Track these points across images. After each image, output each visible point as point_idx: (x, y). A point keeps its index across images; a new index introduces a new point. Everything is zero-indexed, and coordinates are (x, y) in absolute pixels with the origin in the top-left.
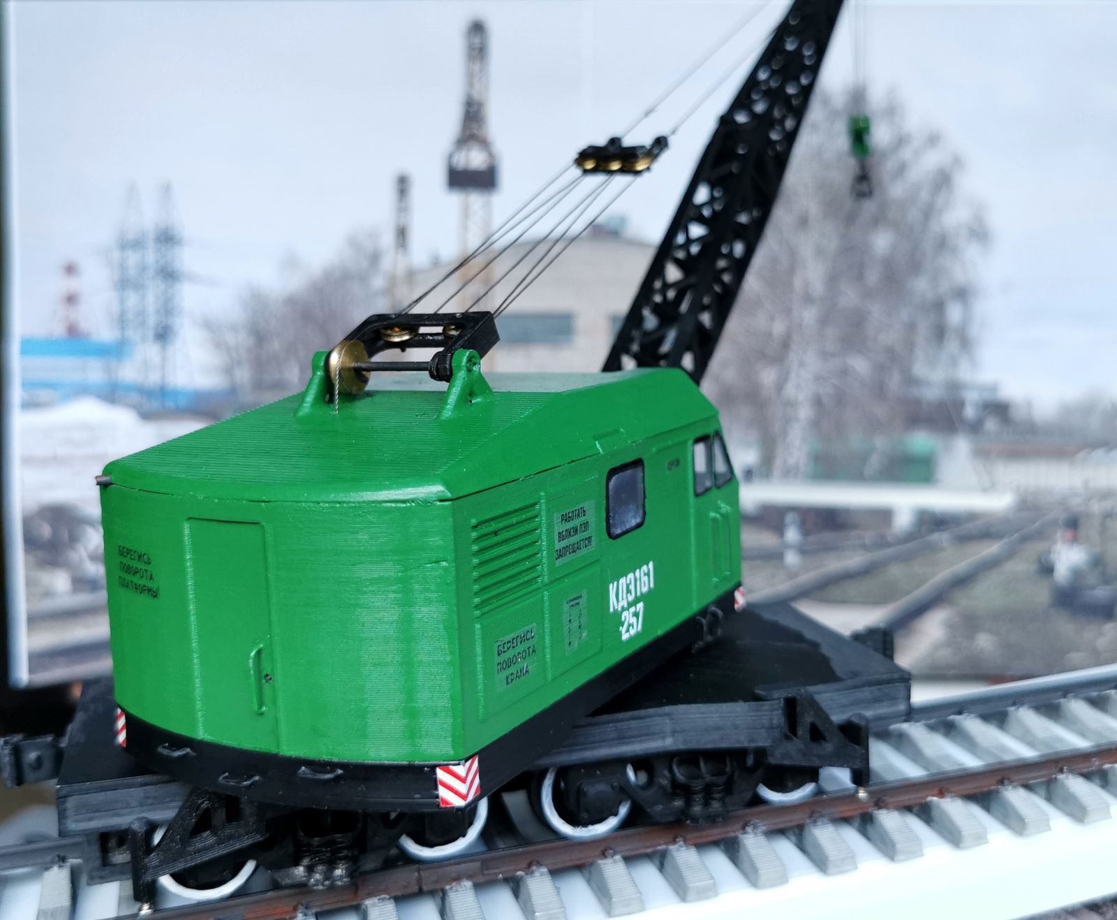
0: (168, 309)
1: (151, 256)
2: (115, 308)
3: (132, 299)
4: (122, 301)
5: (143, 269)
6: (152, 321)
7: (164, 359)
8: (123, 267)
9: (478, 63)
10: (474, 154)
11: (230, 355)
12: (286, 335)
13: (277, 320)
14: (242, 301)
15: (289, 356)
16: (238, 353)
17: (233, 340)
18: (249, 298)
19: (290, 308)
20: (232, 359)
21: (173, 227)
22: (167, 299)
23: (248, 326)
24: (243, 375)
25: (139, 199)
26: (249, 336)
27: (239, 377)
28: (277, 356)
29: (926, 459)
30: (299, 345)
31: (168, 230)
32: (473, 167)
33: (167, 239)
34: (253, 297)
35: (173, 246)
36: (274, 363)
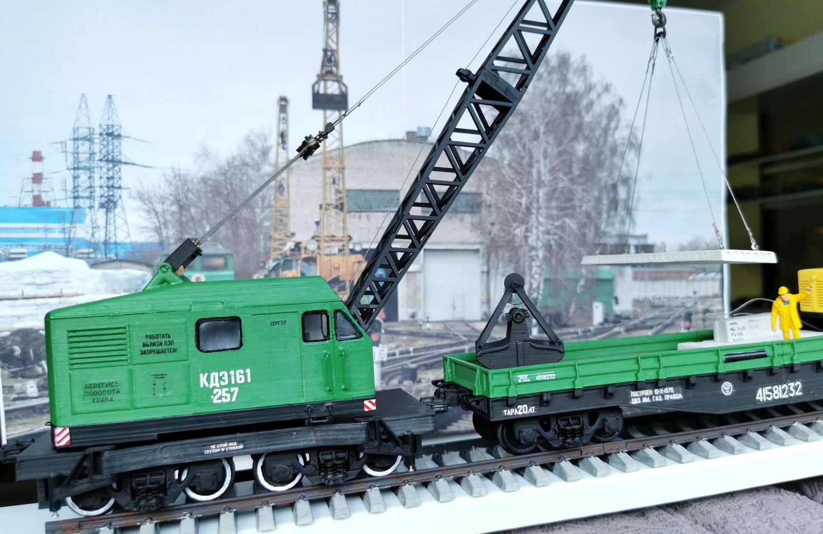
2: (70, 186)
3: (83, 178)
4: (75, 178)
6: (98, 194)
7: (107, 221)
9: (332, 23)
10: (329, 83)
11: (158, 218)
12: (200, 205)
13: (193, 194)
14: (166, 180)
15: (202, 219)
16: (163, 217)
17: (159, 208)
18: (172, 178)
19: (202, 185)
20: (159, 222)
21: (113, 126)
22: (108, 179)
23: (171, 198)
24: (167, 233)
25: (87, 105)
26: (172, 205)
27: (164, 234)
28: (193, 219)
29: (610, 281)
30: (209, 211)
31: (108, 128)
32: (329, 91)
33: (108, 134)
34: (175, 177)
35: (113, 139)
36: (191, 224)
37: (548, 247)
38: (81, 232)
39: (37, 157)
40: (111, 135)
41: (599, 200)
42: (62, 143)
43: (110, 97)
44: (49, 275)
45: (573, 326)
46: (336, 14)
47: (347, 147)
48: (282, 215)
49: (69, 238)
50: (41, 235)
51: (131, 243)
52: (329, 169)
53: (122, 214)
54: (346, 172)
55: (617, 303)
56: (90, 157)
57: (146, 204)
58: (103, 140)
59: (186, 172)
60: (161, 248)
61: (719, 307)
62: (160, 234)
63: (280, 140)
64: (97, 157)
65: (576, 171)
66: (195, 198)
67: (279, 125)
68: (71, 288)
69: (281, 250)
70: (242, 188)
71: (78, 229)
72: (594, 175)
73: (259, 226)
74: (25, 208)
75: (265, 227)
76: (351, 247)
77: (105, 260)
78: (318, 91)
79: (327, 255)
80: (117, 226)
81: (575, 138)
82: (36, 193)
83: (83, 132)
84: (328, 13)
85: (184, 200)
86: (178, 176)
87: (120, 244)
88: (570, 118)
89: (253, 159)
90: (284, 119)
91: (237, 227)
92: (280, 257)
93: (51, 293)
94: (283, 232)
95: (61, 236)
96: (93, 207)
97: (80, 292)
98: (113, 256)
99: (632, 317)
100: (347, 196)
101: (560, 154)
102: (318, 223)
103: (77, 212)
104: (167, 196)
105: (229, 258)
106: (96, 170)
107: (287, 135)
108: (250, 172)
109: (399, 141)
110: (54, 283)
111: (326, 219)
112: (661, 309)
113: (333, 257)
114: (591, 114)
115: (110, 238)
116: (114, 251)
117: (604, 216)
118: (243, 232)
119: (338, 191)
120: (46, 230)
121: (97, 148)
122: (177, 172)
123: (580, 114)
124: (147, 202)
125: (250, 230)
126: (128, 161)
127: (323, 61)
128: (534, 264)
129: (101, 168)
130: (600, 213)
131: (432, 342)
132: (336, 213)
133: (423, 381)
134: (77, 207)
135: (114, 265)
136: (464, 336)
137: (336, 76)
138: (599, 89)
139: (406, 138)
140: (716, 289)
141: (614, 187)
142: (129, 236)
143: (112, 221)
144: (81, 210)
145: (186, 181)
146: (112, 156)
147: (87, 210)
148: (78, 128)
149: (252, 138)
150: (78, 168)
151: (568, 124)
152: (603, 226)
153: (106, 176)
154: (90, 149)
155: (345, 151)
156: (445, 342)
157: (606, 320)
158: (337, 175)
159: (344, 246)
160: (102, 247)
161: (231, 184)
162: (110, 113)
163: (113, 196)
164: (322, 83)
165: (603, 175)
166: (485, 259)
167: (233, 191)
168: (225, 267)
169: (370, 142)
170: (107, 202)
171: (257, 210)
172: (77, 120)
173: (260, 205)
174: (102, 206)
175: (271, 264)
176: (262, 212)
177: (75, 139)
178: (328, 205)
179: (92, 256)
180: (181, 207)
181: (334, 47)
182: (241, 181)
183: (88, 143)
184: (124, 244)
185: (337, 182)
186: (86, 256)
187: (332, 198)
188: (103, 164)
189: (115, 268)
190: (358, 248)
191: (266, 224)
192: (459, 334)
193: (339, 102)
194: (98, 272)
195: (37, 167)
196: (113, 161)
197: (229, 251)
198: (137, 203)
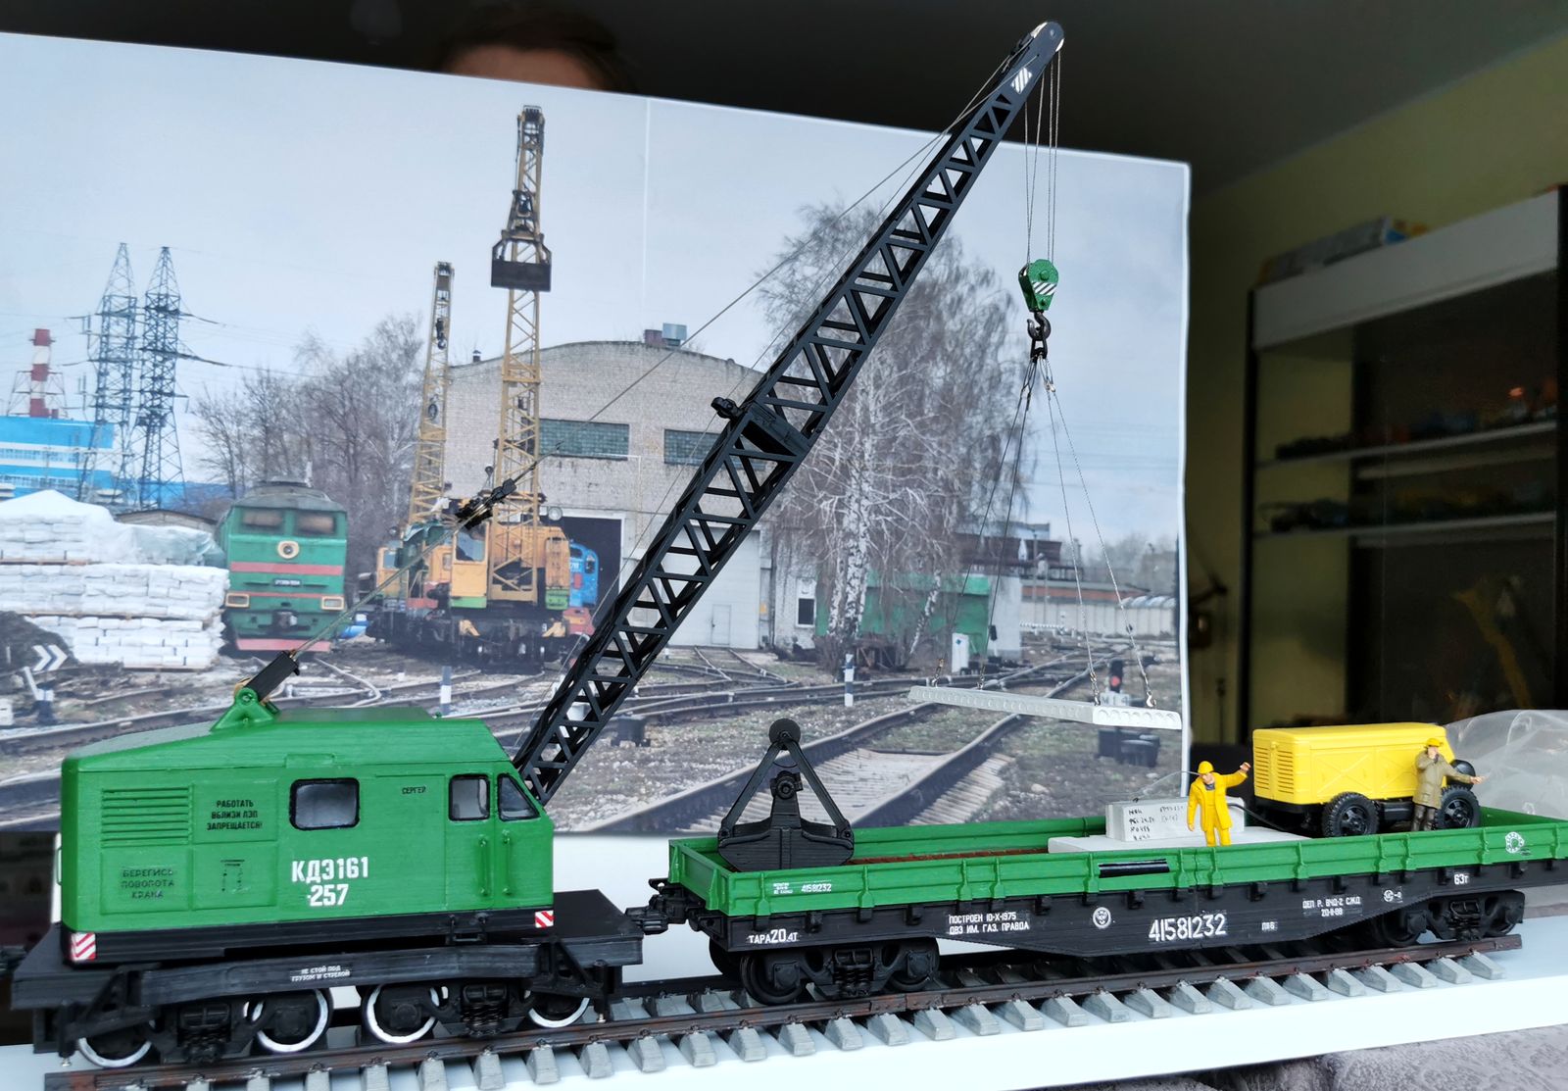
3: (113, 375)
6: (136, 402)
8: (103, 338)
9: (531, 150)
10: (521, 245)
11: (229, 447)
12: (298, 429)
13: (288, 411)
14: (247, 386)
15: (300, 452)
16: (238, 444)
17: (233, 430)
18: (256, 384)
19: (304, 398)
20: (230, 452)
21: (167, 296)
22: (154, 379)
23: (253, 415)
24: (243, 471)
25: (127, 260)
26: (253, 426)
27: (238, 473)
28: (285, 451)
29: (983, 599)
30: (312, 440)
31: (160, 299)
32: (520, 259)
33: (159, 309)
34: (261, 382)
35: (165, 317)
36: (281, 459)
37: (876, 534)
38: (105, 462)
39: (42, 338)
40: (164, 310)
41: (967, 462)
42: (83, 318)
43: (165, 250)
44: (47, 527)
45: (917, 670)
46: (539, 138)
47: (545, 350)
48: (431, 454)
49: (85, 470)
50: (39, 463)
51: (183, 484)
52: (514, 384)
53: (173, 436)
54: (542, 390)
55: (994, 637)
56: (127, 344)
57: (211, 423)
58: (151, 317)
59: (278, 376)
60: (231, 494)
61: (1172, 656)
62: (232, 472)
63: (435, 333)
64: (139, 344)
65: (929, 412)
66: (291, 418)
67: (435, 308)
68: (81, 550)
69: (427, 510)
70: (368, 407)
71: (99, 456)
72: (960, 419)
73: (394, 468)
74: (17, 418)
75: (401, 471)
76: (543, 513)
77: (139, 509)
78: (502, 257)
79: (503, 524)
80: (162, 455)
81: (930, 356)
82: (36, 396)
83: (119, 304)
84: (525, 134)
85: (273, 419)
86: (266, 381)
87: (165, 484)
88: (922, 324)
89: (390, 361)
90: (443, 299)
91: (357, 470)
92: (424, 521)
93: (48, 557)
94: (432, 480)
95: (72, 466)
96: (127, 423)
97: (95, 558)
98: (152, 503)
99: (1020, 663)
100: (541, 429)
101: (903, 381)
102: (489, 470)
103: (101, 428)
104: (245, 412)
105: (341, 518)
106: (135, 364)
107: (448, 326)
108: (383, 381)
109: (631, 343)
110: (54, 541)
111: (503, 464)
112: (1071, 653)
113: (512, 527)
114: (958, 317)
115: (150, 474)
116: (156, 494)
117: (976, 487)
118: (366, 476)
119: (526, 421)
120: (48, 455)
121: (139, 329)
122: (265, 374)
123: (939, 318)
124: (213, 419)
125: (377, 474)
126: (188, 353)
127: (513, 210)
128: (850, 561)
129: (144, 361)
130: (969, 484)
131: (672, 680)
132: (521, 454)
133: (653, 743)
134: (101, 422)
135: (154, 517)
136: (727, 674)
137: (533, 234)
138: (972, 279)
139: (643, 341)
140: (1167, 626)
141: (994, 440)
142: (181, 472)
143: (155, 447)
144: (107, 427)
145: (278, 389)
146: (163, 344)
147: (117, 427)
148: (110, 296)
149: (390, 327)
150: (106, 360)
151: (918, 332)
152: (973, 507)
153: (152, 374)
154: (128, 331)
155: (541, 355)
156: (694, 681)
157: (973, 665)
158: (526, 394)
159: (531, 510)
160: (137, 487)
161: (351, 399)
162: (164, 277)
163: (159, 406)
164: (509, 245)
165: (976, 420)
166: (769, 549)
167: (354, 409)
168: (333, 532)
169: (583, 344)
170: (149, 416)
171: (392, 444)
172: (111, 283)
173: (396, 436)
174: (141, 422)
175: (409, 532)
176: (399, 447)
177: (104, 314)
178: (509, 442)
179: (119, 501)
180: (267, 430)
181: (532, 188)
182: (368, 394)
183: (126, 321)
184: (172, 484)
185: (525, 405)
186: (109, 500)
187: (516, 431)
188: (146, 355)
189: (155, 523)
190: (554, 516)
191: (404, 466)
192: (719, 670)
193: (536, 277)
194: (127, 528)
195: (41, 355)
196: (163, 351)
197: (341, 507)
198: (197, 421)
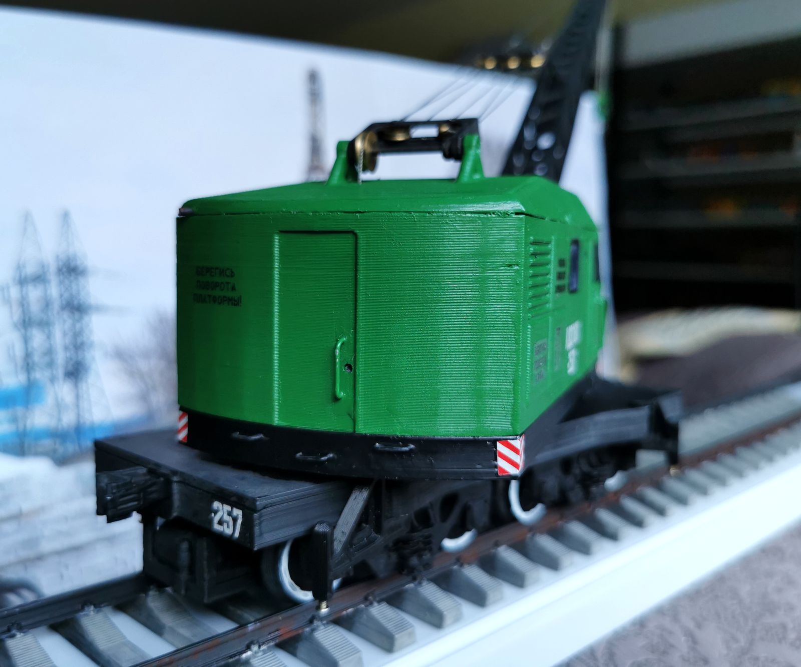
0: (78, 344)
1: (54, 291)
2: (19, 351)
3: (38, 338)
4: (26, 340)
5: (47, 304)
6: (61, 357)
7: (78, 397)
8: (23, 303)
11: (144, 381)
16: (151, 378)
17: (144, 367)
20: (146, 385)
21: (74, 257)
25: (34, 227)
27: (152, 401)
31: (68, 261)
33: (70, 270)
38: (40, 417)
43: (65, 215)
49: (24, 430)
62: (147, 402)
71: (35, 413)
80: (92, 400)
83: (32, 269)
93: (4, 514)
95: (10, 428)
96: (56, 378)
103: (33, 388)
106: (56, 324)
124: (128, 361)
126: (100, 306)
134: (32, 383)
142: (109, 411)
143: (84, 395)
144: (38, 386)
146: (77, 301)
147: (48, 385)
148: (23, 263)
150: (30, 324)
153: (72, 331)
154: (45, 294)
160: (73, 434)
162: (71, 240)
172: (20, 252)
174: (68, 374)
177: (21, 282)
183: (41, 285)
186: (49, 450)
196: (78, 308)
